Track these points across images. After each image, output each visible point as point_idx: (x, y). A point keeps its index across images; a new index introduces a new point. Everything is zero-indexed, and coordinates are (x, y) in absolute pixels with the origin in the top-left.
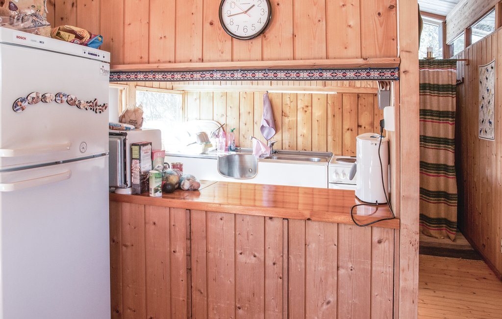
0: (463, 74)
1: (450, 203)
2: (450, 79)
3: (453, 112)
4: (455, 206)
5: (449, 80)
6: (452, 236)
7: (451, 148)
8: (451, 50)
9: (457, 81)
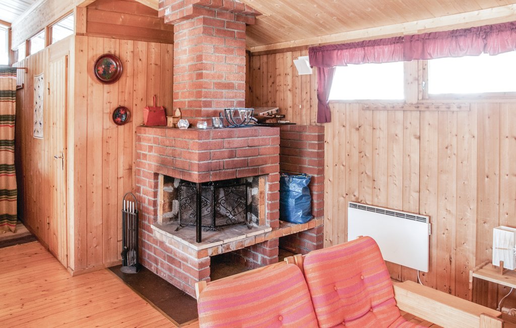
0: (24, 81)
1: (11, 198)
2: (11, 85)
3: (12, 116)
4: (15, 200)
5: (9, 86)
6: (13, 228)
7: (11, 148)
8: (16, 55)
9: (17, 87)
